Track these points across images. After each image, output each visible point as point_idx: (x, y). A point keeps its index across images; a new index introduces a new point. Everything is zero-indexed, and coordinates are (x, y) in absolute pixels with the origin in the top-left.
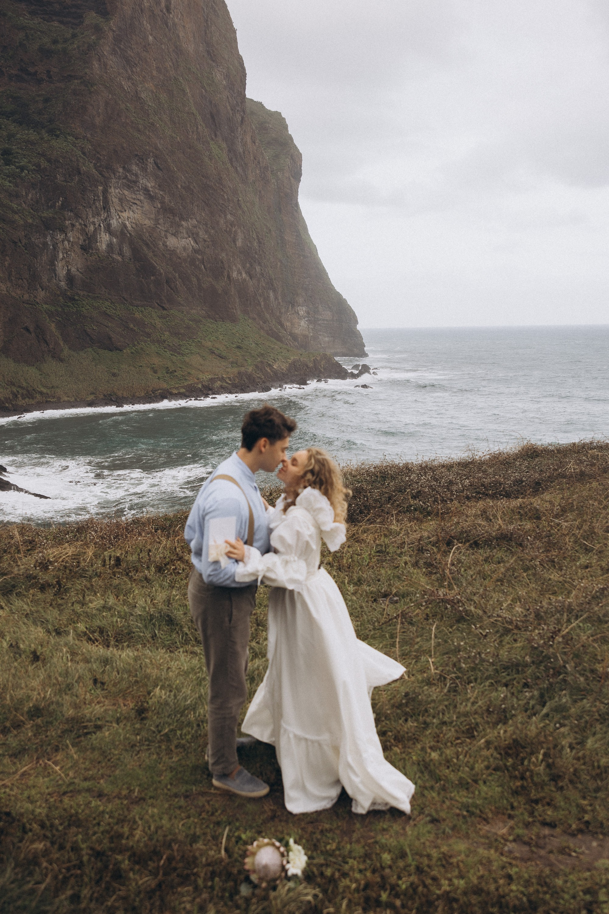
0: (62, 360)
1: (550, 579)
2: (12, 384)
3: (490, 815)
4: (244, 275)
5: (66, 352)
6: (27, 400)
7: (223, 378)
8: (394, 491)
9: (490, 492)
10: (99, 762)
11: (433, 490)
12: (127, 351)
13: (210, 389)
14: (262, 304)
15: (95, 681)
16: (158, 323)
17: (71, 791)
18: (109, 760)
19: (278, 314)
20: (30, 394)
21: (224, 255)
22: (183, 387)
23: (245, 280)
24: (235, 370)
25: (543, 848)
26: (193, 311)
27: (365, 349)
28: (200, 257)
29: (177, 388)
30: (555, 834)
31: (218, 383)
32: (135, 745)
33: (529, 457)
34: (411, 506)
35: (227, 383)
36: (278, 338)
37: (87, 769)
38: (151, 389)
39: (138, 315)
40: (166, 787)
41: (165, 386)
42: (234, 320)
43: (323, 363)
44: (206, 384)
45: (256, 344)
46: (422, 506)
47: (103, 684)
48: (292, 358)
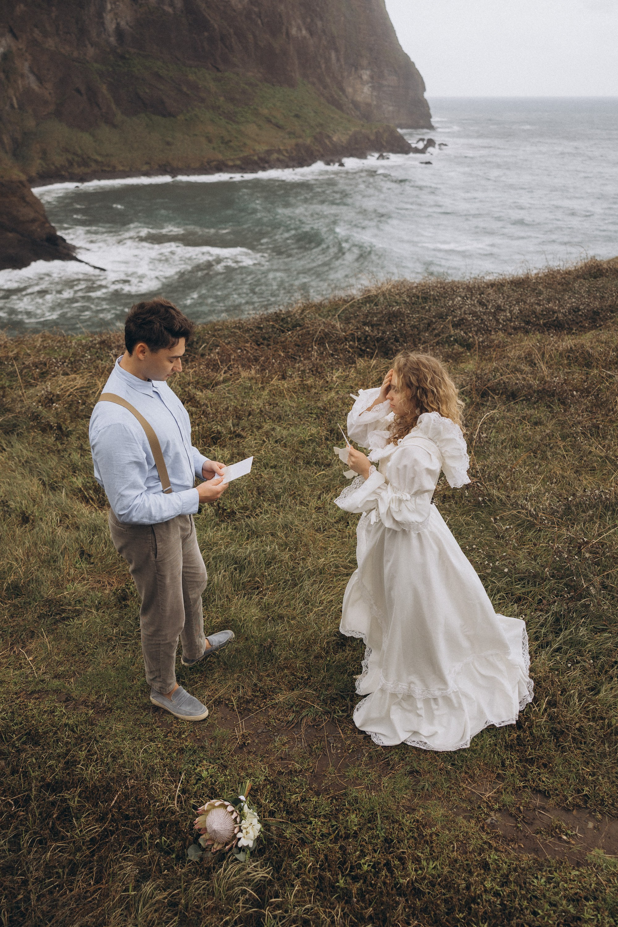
0: (115, 126)
1: (590, 452)
2: (67, 150)
3: (477, 772)
4: (304, 32)
5: (119, 117)
6: (82, 168)
7: (279, 150)
8: (434, 317)
9: (541, 322)
10: (73, 655)
11: (478, 317)
12: (181, 117)
13: (267, 162)
14: (323, 66)
15: (82, 553)
16: (212, 86)
17: (39, 691)
18: (83, 654)
19: (340, 78)
20: (85, 163)
21: (282, 7)
22: (239, 159)
23: (305, 38)
24: (293, 142)
25: (531, 824)
26: (250, 74)
27: (432, 120)
28: (256, 9)
29: (232, 160)
30: (547, 807)
31: (275, 156)
32: (112, 639)
33: (591, 276)
34: (451, 336)
35: (284, 156)
36: (339, 107)
37: (60, 663)
38: (206, 160)
39: (191, 77)
40: (137, 694)
41: (220, 157)
42: (292, 84)
43: (386, 135)
44: (262, 156)
45: (315, 112)
46: (463, 337)
47: (90, 556)
48: (353, 129)
